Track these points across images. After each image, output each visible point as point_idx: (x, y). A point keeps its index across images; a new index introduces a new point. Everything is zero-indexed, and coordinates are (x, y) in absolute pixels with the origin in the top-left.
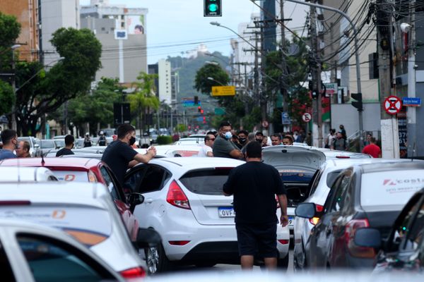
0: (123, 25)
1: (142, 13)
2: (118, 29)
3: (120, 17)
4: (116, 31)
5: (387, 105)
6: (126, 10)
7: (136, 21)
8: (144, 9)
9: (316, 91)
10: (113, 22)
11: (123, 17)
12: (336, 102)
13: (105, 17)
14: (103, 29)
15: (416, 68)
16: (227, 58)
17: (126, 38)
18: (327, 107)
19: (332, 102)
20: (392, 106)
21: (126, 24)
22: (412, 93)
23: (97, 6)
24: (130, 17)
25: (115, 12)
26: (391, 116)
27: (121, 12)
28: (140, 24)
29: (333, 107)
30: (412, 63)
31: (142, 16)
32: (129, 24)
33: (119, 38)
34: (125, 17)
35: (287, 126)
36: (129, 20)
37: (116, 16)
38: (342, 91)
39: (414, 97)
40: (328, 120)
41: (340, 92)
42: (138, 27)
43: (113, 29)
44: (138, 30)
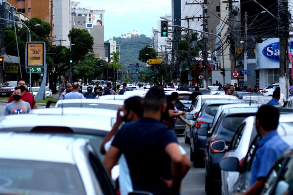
0: (90, 19)
1: (101, 13)
2: (88, 22)
3: (88, 15)
4: (86, 24)
5: (234, 74)
6: (92, 11)
7: (97, 17)
8: (102, 11)
9: (205, 65)
10: (85, 18)
11: (90, 15)
12: (214, 69)
13: (80, 15)
14: (79, 22)
15: (247, 58)
16: (149, 38)
17: (92, 28)
18: (210, 72)
19: (212, 69)
20: (236, 75)
21: (92, 19)
22: (246, 68)
23: (75, 8)
24: (94, 15)
25: (85, 12)
26: (235, 78)
27: (89, 12)
28: (100, 19)
29: (213, 72)
30: (246, 56)
31: (101, 14)
32: (94, 19)
33: (88, 28)
34: (91, 15)
35: (190, 81)
36: (94, 17)
37: (86, 15)
38: (217, 64)
39: (246, 70)
40: (210, 78)
41: (216, 65)
42: (98, 21)
43: (85, 22)
44: (98, 23)
